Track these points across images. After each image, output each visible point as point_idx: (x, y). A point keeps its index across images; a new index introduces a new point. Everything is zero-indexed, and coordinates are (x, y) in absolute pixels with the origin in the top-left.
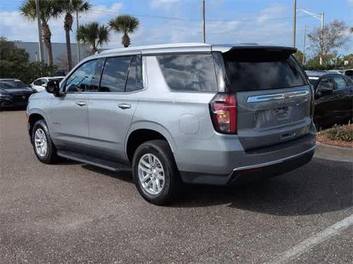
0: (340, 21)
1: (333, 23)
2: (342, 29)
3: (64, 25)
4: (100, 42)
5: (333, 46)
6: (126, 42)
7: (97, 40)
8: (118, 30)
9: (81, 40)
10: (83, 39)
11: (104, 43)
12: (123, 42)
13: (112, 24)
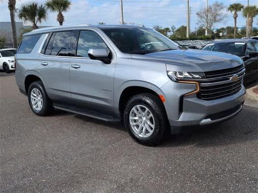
0: (219, 3)
1: (215, 4)
2: (222, 8)
3: (8, 5)
4: (39, 19)
5: (215, 21)
6: (61, 20)
7: (36, 18)
8: (53, 9)
9: (23, 18)
10: (25, 17)
11: (42, 20)
12: (58, 20)
13: (49, 5)
